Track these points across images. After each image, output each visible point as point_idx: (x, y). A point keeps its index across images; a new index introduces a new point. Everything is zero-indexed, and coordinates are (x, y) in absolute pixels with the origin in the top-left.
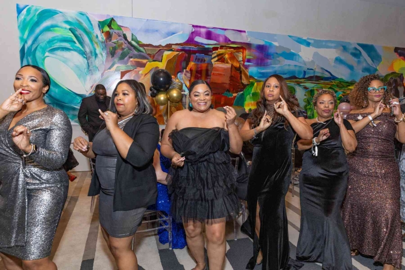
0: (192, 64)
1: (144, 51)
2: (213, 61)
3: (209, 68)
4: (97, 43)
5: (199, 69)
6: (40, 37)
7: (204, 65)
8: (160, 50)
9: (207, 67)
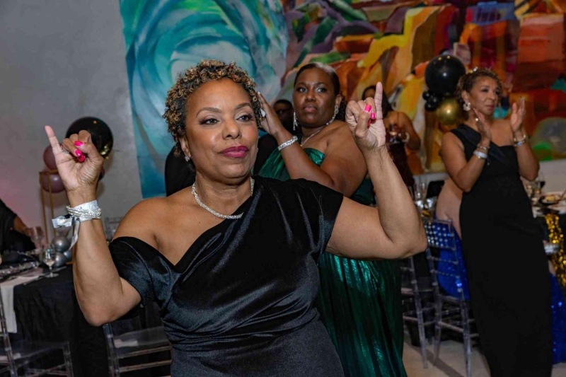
0: (471, 28)
1: (363, 16)
2: (518, 13)
3: (512, 31)
4: (266, 17)
5: (489, 37)
6: (160, 24)
7: (499, 27)
8: (397, 9)
9: (507, 29)
